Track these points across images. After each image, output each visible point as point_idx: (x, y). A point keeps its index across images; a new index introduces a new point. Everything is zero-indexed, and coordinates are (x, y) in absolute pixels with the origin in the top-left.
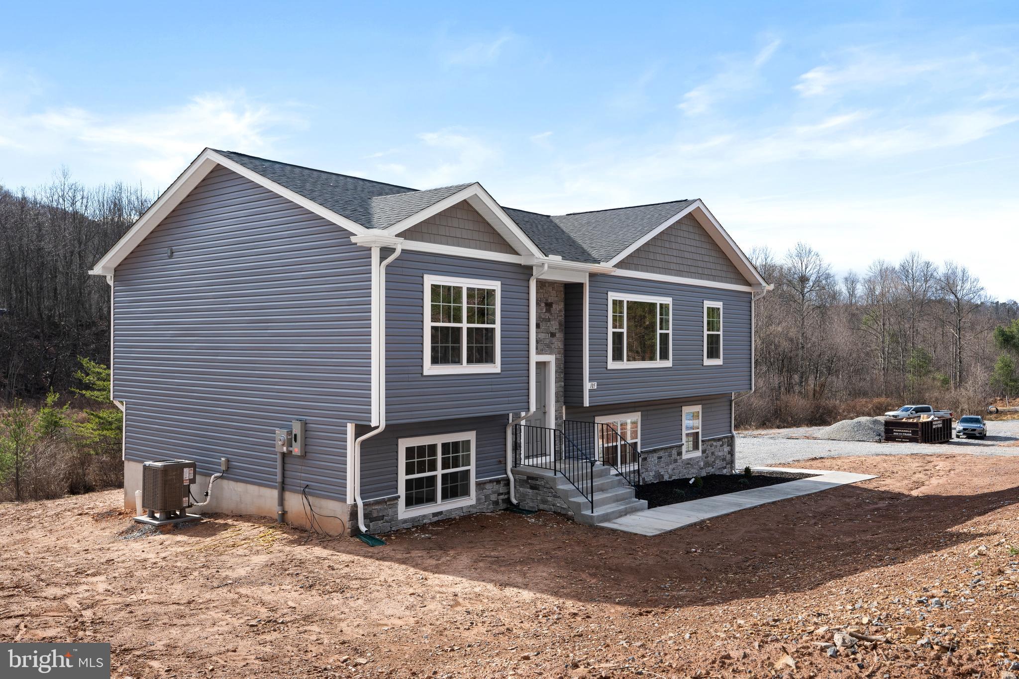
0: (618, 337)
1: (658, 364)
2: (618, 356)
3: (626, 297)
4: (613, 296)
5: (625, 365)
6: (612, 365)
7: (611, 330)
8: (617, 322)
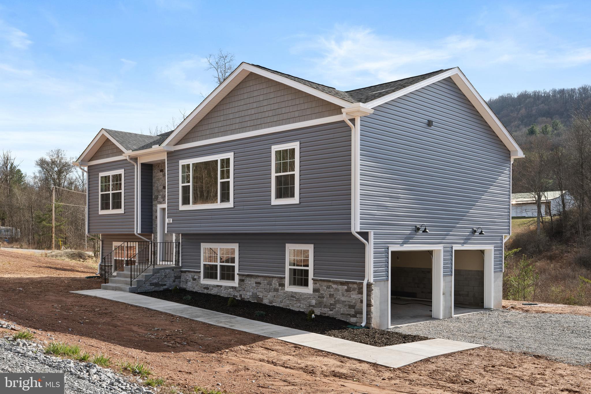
0: (186, 190)
1: (219, 205)
2: (186, 201)
3: (191, 161)
4: (182, 162)
5: (191, 207)
6: (182, 208)
7: (181, 185)
8: (186, 179)
